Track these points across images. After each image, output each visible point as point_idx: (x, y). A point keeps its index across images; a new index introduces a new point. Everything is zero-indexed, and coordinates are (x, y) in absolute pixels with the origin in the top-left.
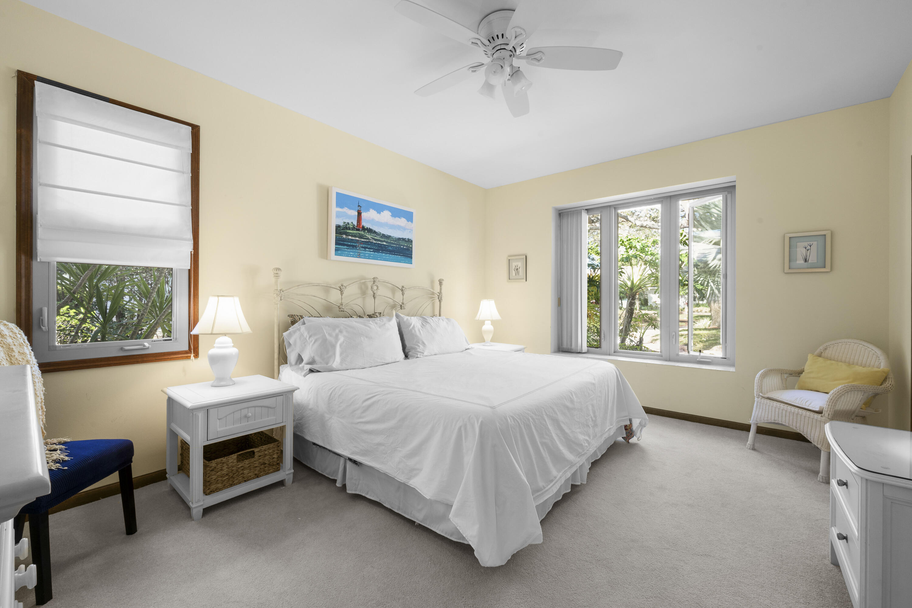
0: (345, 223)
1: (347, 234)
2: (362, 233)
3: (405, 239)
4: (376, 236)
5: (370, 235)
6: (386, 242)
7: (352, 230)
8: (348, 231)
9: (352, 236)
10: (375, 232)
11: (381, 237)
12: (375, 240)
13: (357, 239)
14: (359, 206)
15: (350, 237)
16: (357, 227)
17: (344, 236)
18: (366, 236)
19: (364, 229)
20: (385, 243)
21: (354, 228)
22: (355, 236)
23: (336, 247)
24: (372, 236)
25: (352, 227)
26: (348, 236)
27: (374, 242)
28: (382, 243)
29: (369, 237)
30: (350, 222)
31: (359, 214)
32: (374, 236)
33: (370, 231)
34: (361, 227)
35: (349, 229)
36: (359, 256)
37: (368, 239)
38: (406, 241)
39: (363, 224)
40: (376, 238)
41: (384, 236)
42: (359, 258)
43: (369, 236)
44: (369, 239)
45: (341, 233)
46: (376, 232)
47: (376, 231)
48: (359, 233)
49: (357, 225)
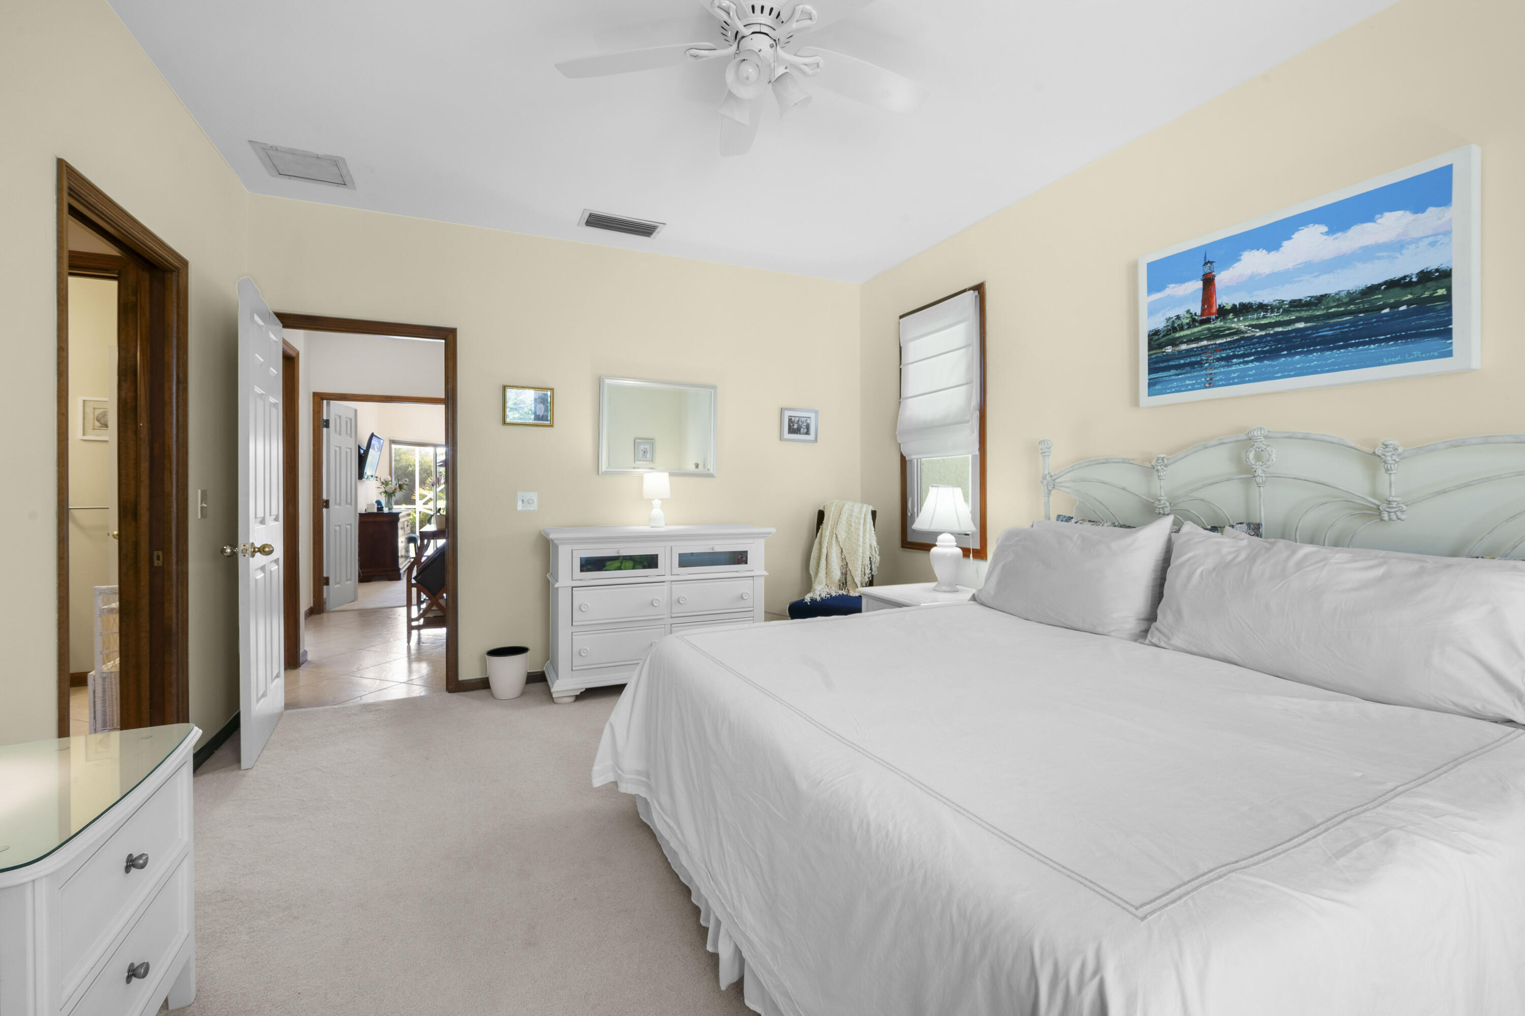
0: (1168, 320)
1: (1174, 343)
2: (1219, 324)
3: (1404, 278)
4: (1264, 317)
5: (1245, 320)
6: (1306, 320)
7: (1189, 328)
8: (1177, 335)
9: (1189, 341)
10: (1262, 307)
11: (1286, 312)
12: (1262, 327)
13: (1205, 343)
14: (1206, 264)
15: (1184, 347)
16: (1202, 315)
17: (1169, 349)
18: (1229, 329)
19: (1223, 312)
20: (1301, 325)
21: (1193, 322)
22: (1198, 339)
23: (1149, 379)
24: (1252, 319)
25: (1187, 321)
26: (1177, 345)
27: (1258, 334)
28: (1290, 328)
29: (1242, 326)
30: (1181, 312)
31: (1208, 282)
32: (1258, 319)
33: (1243, 310)
34: (1214, 310)
35: (1182, 328)
36: (1211, 384)
37: (1238, 332)
38: (1410, 284)
39: (1219, 302)
40: (1263, 322)
41: (1296, 305)
42: (1210, 387)
43: (1240, 324)
44: (1243, 332)
45: (1161, 346)
46: (1266, 305)
47: (1265, 302)
48: (1209, 329)
49: (1203, 310)
